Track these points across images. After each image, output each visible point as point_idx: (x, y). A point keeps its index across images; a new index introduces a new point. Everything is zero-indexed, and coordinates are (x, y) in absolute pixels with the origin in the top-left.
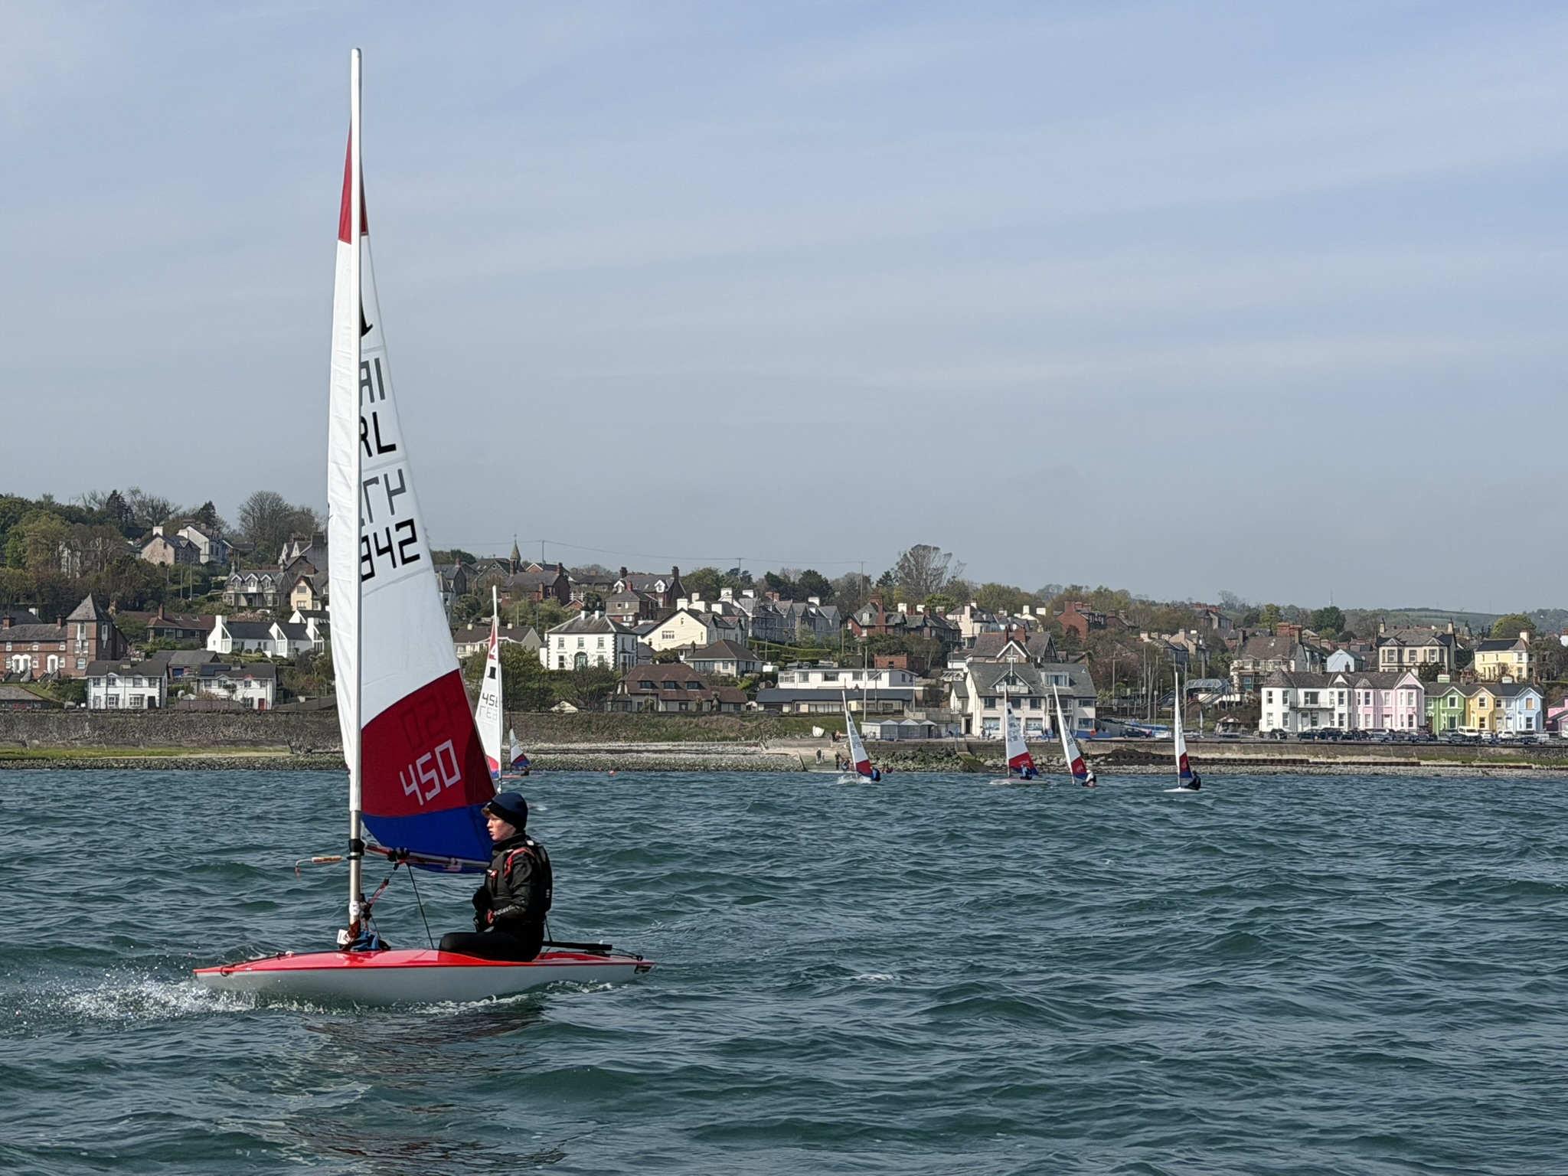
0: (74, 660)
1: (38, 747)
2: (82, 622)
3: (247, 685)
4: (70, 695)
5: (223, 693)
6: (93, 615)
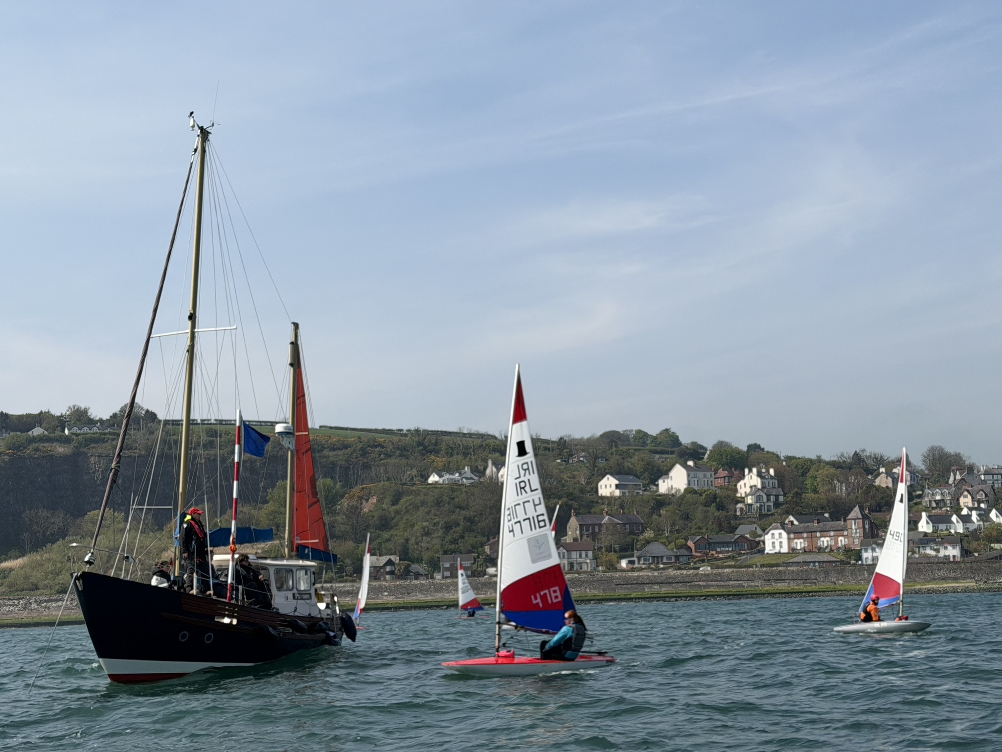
0: (851, 540)
1: (842, 584)
2: (855, 519)
3: (946, 548)
4: (853, 557)
5: (933, 553)
6: (860, 516)
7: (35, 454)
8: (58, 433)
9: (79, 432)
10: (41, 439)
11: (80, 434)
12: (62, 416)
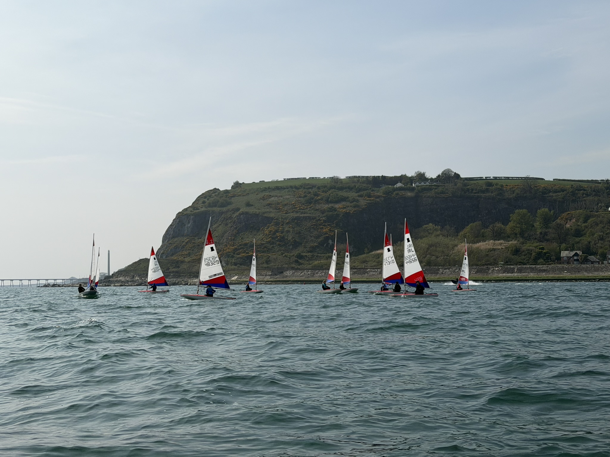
7: (396, 197)
8: (409, 186)
9: (419, 185)
10: (400, 189)
11: (420, 186)
12: (412, 177)
